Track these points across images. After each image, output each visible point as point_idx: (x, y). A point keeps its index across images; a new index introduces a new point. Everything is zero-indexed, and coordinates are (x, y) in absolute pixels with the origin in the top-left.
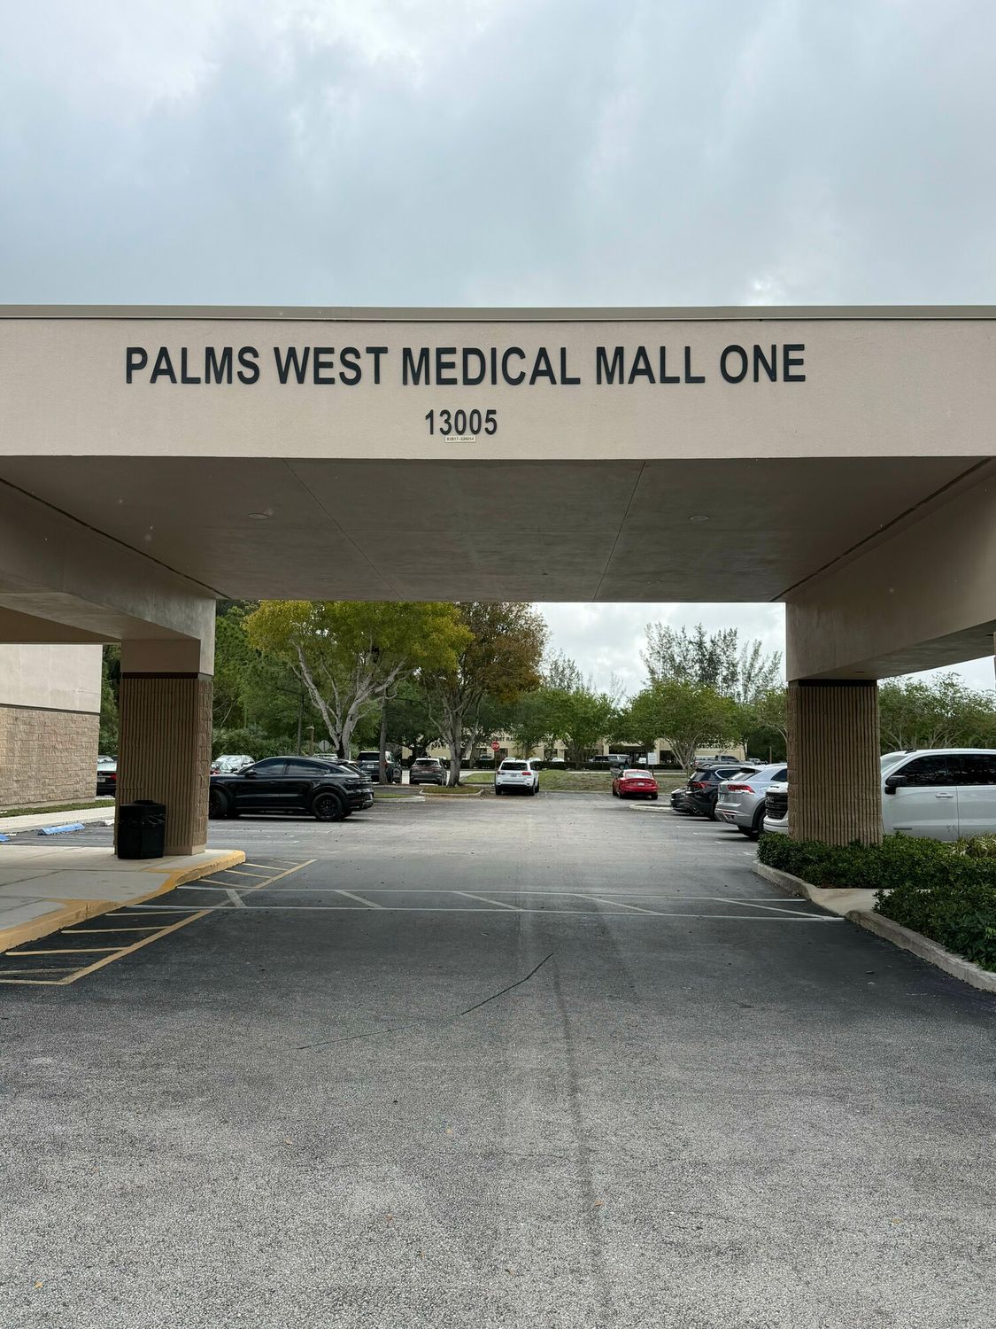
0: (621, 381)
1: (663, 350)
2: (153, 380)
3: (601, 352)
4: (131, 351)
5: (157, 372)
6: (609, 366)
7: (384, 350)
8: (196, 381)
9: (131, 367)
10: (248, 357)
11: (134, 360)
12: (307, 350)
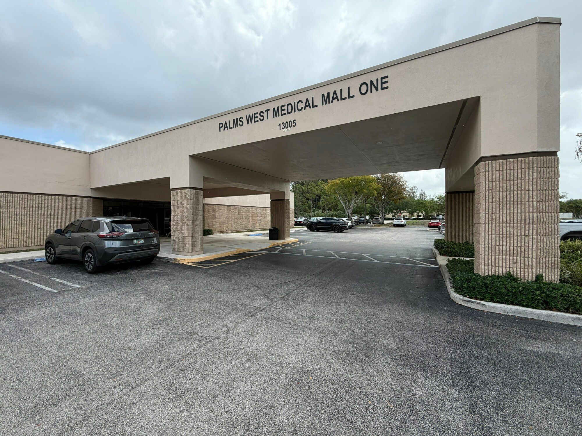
0: (329, 103)
1: (341, 90)
2: (224, 130)
3: (323, 95)
4: (220, 124)
5: (225, 128)
6: (325, 99)
7: (269, 110)
8: (232, 128)
9: (220, 128)
10: (241, 119)
11: (221, 125)
12: (252, 114)
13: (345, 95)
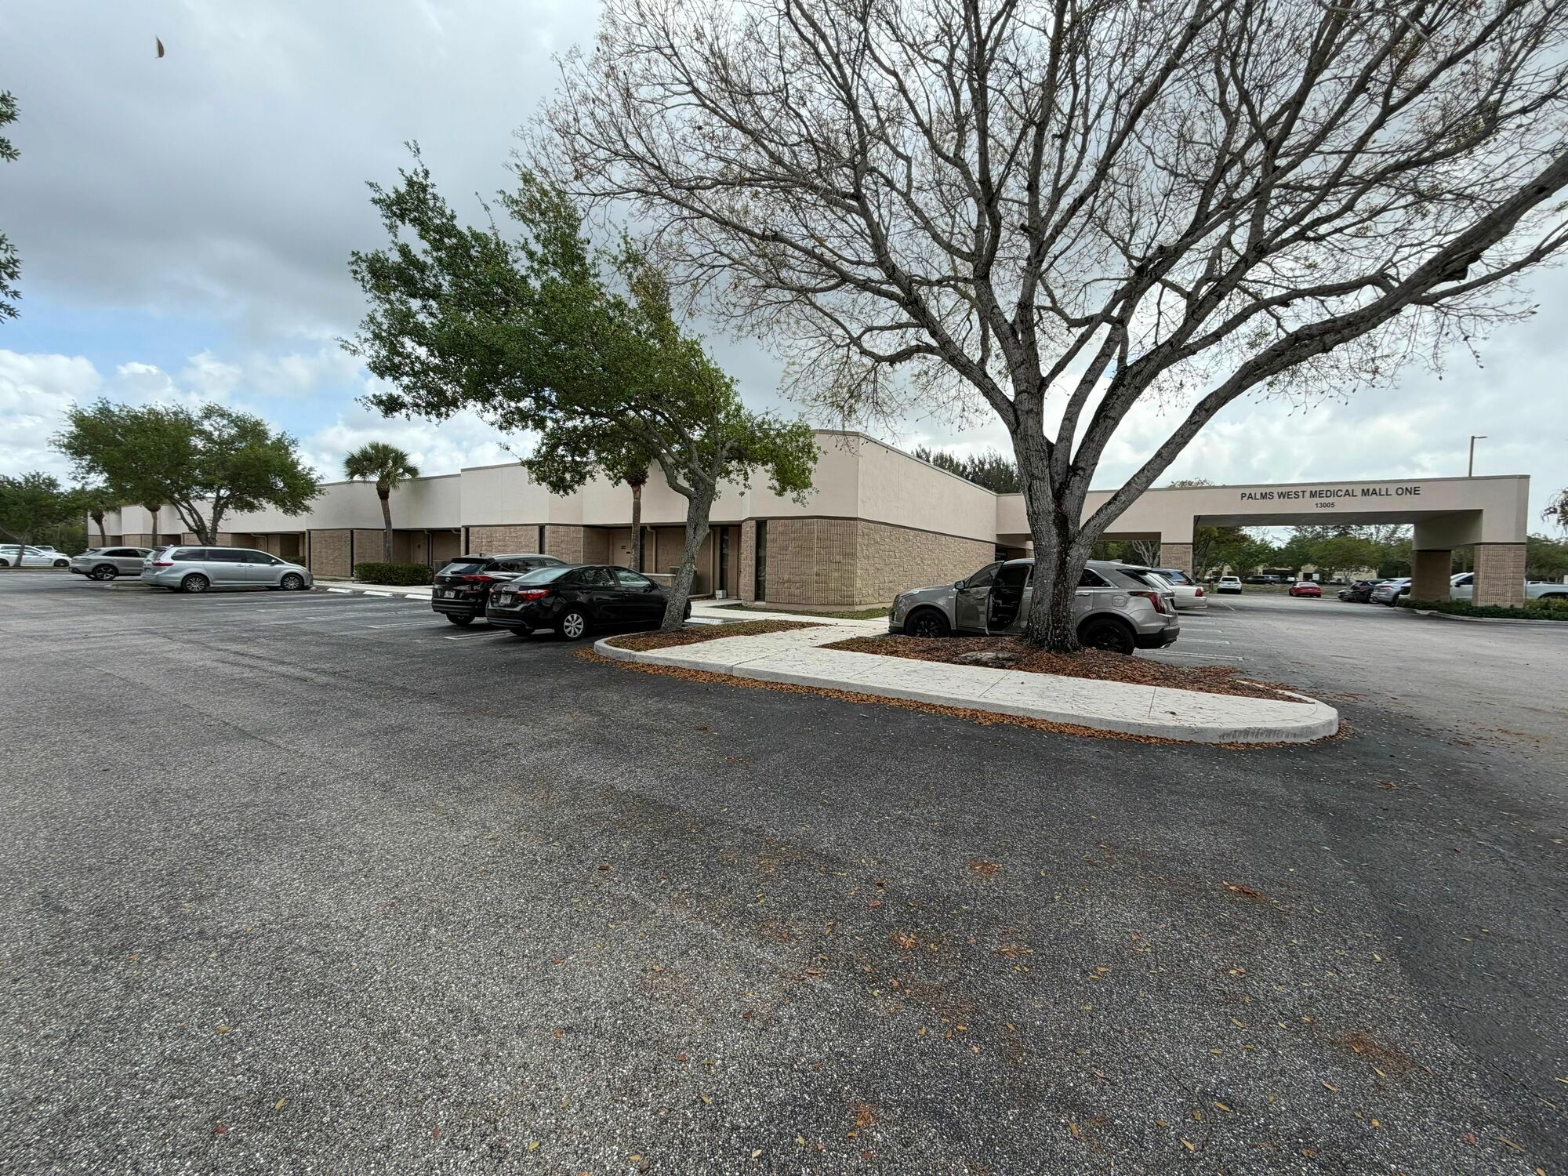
0: (1368, 496)
1: (1380, 489)
3: (1363, 490)
4: (1243, 494)
5: (1248, 497)
6: (1365, 493)
7: (1306, 491)
9: (1243, 497)
10: (1271, 494)
12: (1286, 492)
13: (1383, 492)
